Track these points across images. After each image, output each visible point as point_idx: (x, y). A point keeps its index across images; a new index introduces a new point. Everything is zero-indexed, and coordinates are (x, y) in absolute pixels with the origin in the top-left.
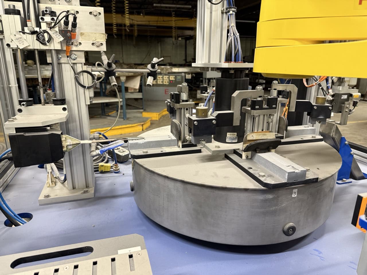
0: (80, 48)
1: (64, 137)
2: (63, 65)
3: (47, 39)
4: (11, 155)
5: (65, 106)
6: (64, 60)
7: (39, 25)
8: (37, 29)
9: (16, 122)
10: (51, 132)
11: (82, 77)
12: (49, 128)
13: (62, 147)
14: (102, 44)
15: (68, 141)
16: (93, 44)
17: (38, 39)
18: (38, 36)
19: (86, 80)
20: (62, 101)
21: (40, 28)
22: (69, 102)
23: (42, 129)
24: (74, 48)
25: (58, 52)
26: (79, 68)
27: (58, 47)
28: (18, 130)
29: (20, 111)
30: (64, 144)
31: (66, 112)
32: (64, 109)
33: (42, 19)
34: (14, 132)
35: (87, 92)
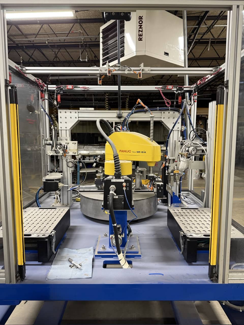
0: (69, 154)
1: (59, 183)
2: (63, 160)
3: (58, 152)
4: (43, 188)
5: (62, 173)
6: (63, 158)
7: (56, 148)
8: (56, 149)
9: (46, 178)
10: (55, 181)
11: (69, 164)
12: (55, 180)
13: (58, 187)
14: (76, 153)
15: (60, 185)
16: (73, 153)
17: (56, 152)
18: (56, 151)
19: (71, 165)
20: (61, 172)
21: (57, 149)
22: (64, 172)
23: (53, 180)
24: (67, 154)
25: (61, 156)
26: (68, 161)
27: (62, 155)
28: (46, 180)
29: (48, 174)
30: (59, 186)
31: (62, 175)
32: (62, 174)
33: (57, 147)
34: (45, 181)
35: (70, 168)
